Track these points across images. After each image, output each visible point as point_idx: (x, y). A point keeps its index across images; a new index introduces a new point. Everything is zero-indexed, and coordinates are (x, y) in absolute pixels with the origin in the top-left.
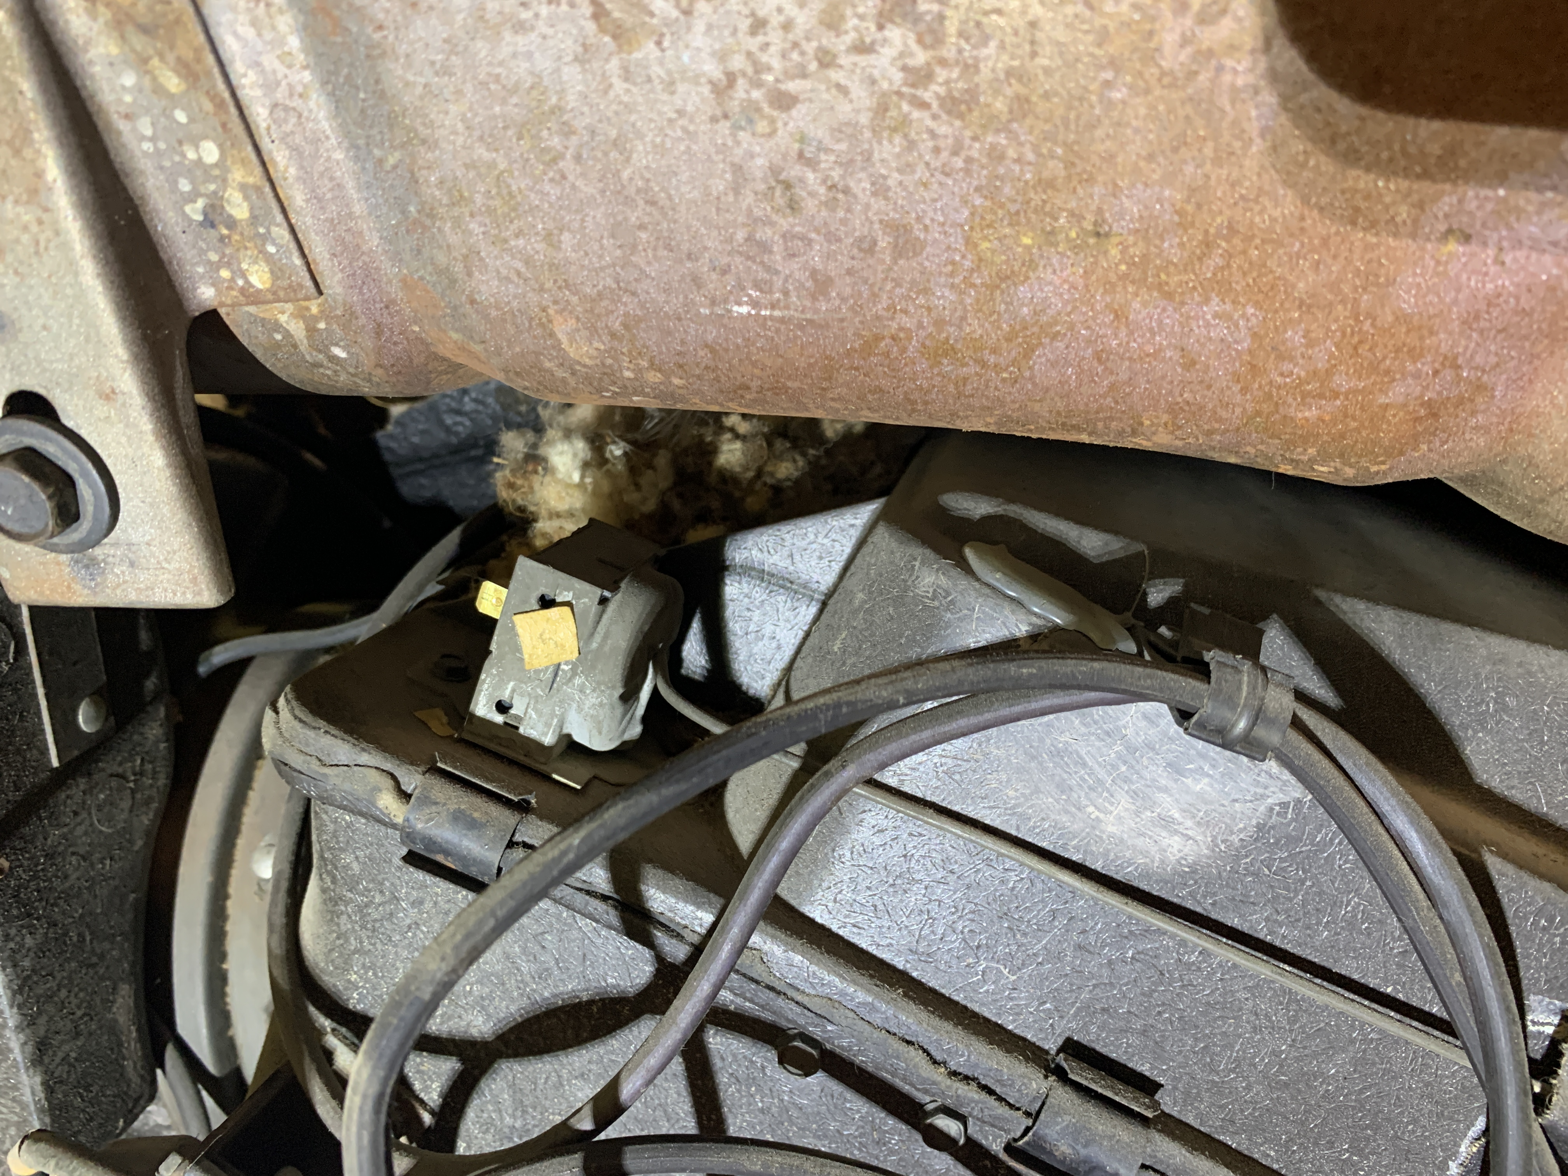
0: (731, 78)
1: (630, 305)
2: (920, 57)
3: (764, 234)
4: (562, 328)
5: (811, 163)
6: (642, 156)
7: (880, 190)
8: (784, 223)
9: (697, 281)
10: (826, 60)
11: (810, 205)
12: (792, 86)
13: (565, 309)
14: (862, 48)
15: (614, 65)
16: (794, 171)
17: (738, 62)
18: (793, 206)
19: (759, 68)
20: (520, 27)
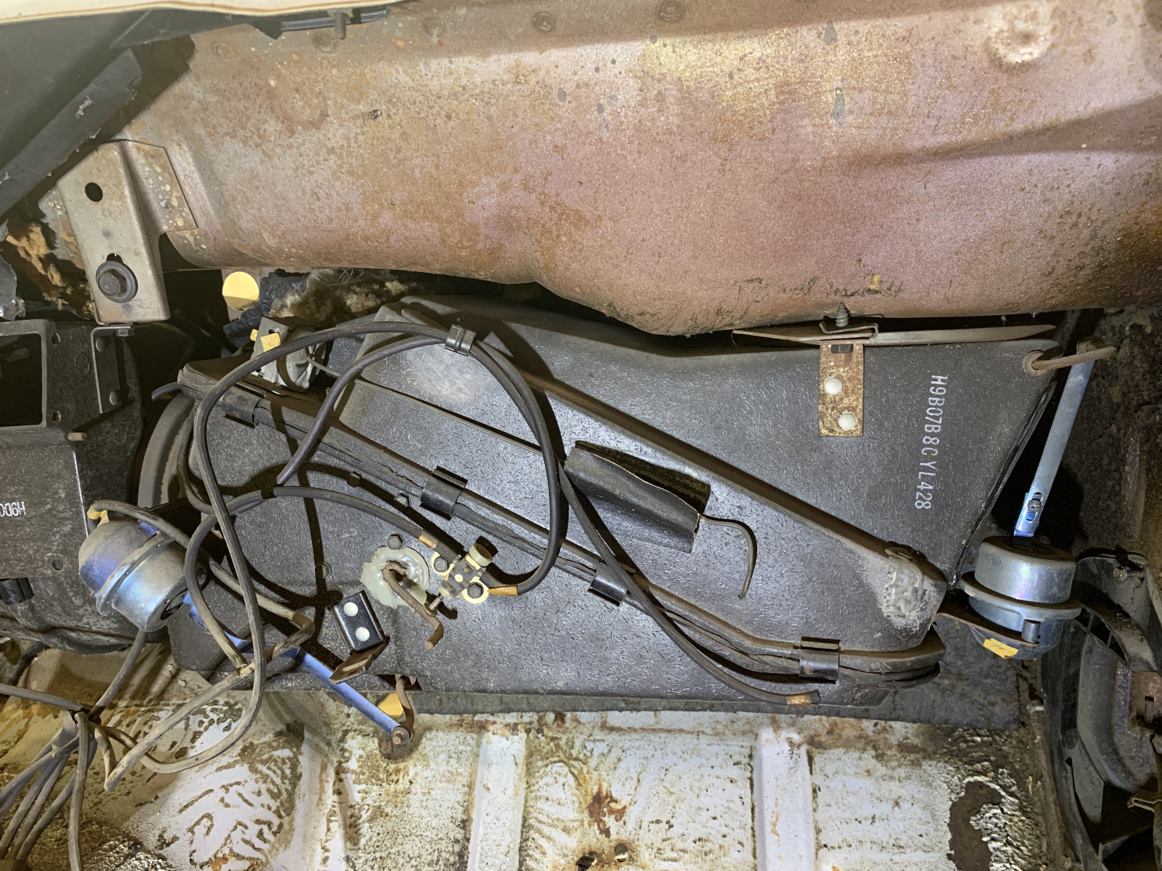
0: (297, 167)
1: (282, 228)
2: (339, 162)
3: (313, 206)
4: (265, 235)
5: (321, 188)
6: (280, 187)
7: (338, 194)
8: (318, 203)
9: (299, 220)
10: (318, 163)
11: (323, 199)
12: (312, 169)
13: (266, 230)
14: (326, 160)
15: (269, 165)
16: (317, 190)
17: (298, 163)
18: (319, 199)
19: (304, 165)
20: (245, 156)
